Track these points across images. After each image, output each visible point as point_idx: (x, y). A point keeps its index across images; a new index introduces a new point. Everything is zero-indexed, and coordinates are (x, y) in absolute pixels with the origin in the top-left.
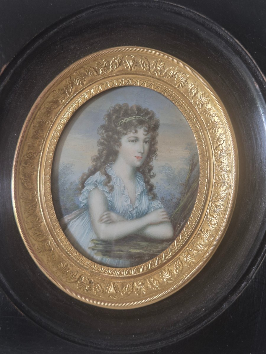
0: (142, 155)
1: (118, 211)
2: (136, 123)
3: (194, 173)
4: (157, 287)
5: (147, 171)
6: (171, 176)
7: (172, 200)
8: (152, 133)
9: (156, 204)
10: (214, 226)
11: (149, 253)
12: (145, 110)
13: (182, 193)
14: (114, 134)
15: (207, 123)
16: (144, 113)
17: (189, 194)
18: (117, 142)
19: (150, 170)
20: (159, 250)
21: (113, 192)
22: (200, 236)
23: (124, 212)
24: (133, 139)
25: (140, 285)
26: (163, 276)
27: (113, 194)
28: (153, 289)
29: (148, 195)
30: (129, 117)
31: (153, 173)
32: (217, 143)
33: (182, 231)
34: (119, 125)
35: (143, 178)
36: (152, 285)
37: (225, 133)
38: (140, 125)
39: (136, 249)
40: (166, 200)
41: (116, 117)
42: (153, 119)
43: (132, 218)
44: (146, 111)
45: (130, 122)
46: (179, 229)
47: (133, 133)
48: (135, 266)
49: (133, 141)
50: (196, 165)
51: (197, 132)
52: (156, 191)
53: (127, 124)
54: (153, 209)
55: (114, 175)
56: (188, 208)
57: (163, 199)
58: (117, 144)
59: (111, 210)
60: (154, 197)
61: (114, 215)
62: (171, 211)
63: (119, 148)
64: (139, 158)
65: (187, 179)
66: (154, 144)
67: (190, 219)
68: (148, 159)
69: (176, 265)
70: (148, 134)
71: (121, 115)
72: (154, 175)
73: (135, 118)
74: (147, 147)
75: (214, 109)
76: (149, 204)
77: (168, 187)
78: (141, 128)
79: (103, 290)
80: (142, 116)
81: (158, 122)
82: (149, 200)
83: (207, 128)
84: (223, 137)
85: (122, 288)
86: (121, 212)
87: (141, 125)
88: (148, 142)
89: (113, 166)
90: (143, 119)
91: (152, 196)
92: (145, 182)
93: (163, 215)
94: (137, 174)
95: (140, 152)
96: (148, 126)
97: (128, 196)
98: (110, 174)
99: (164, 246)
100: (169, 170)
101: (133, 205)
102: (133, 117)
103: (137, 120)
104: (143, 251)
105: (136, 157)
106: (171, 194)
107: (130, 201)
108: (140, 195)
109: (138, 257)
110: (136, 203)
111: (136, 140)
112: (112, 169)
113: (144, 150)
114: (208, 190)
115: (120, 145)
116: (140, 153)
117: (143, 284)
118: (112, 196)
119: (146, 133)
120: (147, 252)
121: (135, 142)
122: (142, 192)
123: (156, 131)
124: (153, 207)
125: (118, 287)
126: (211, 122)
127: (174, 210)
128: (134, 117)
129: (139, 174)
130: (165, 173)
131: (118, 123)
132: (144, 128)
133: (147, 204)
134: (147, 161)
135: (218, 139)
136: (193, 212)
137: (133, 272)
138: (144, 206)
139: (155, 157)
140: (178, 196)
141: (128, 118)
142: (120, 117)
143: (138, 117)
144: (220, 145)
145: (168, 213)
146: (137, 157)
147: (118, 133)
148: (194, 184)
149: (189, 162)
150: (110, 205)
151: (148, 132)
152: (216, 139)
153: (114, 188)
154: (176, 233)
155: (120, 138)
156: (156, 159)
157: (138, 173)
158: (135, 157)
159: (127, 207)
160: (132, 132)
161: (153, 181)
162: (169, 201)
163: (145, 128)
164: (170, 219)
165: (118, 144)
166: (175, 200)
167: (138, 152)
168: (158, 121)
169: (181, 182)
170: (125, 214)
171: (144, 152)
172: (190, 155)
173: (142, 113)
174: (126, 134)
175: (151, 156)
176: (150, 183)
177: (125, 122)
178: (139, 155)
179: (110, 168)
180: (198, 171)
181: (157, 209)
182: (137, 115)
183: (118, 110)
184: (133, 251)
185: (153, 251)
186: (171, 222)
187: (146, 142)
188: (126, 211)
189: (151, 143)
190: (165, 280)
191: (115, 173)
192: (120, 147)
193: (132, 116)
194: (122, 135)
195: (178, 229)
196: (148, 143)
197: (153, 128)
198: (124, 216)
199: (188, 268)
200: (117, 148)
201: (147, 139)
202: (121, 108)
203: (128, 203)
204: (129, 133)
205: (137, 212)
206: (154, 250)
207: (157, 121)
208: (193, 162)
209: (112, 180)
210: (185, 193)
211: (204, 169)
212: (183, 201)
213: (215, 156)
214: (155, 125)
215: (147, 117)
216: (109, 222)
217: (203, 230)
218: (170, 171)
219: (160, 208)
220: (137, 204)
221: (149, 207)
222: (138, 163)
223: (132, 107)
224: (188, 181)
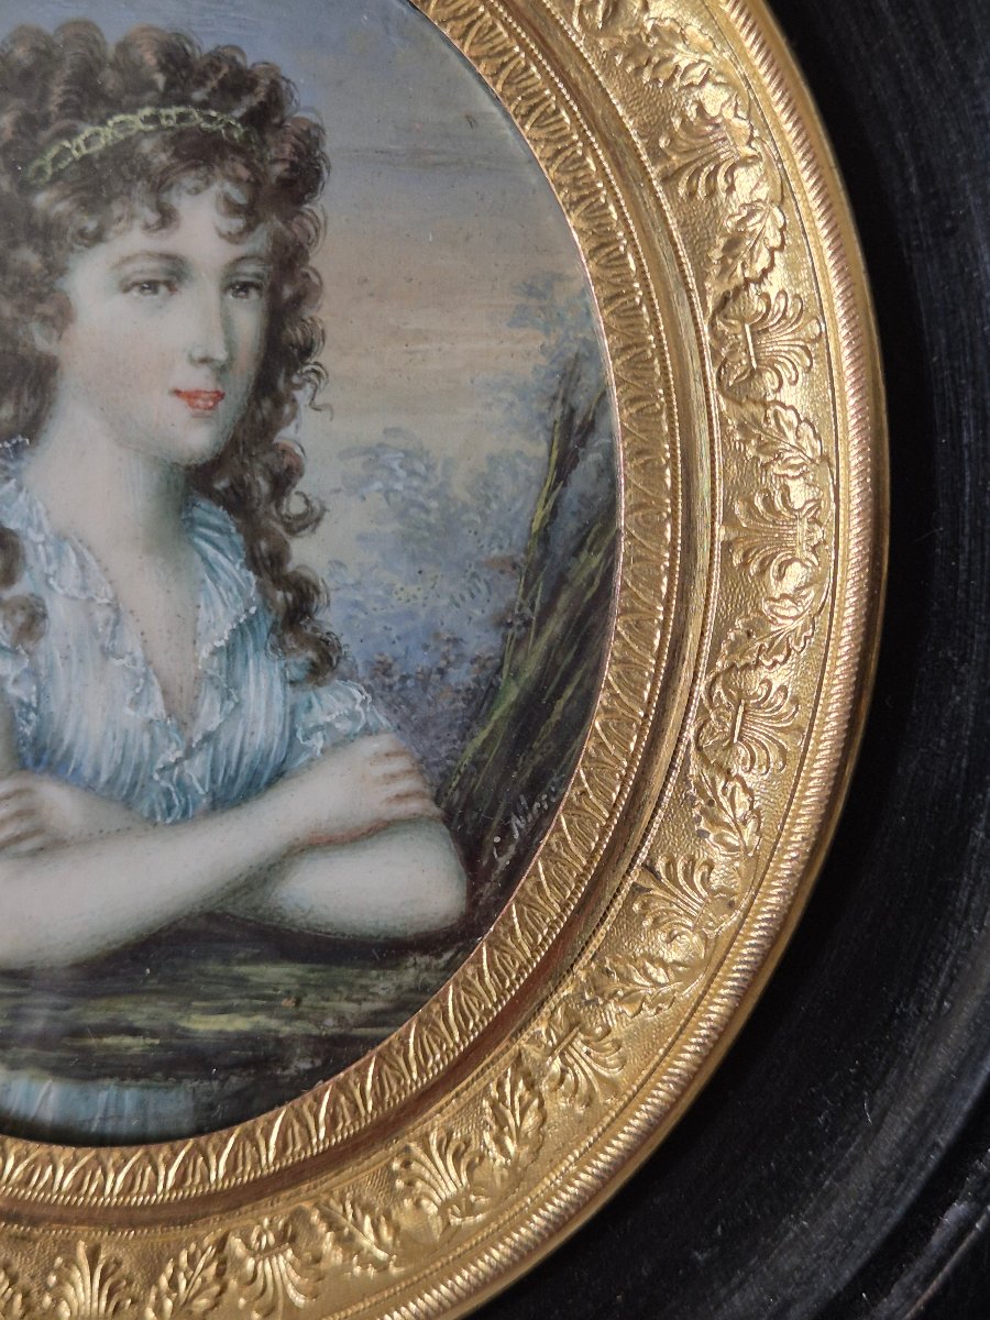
0: (218, 379)
1: (87, 772)
2: (163, 157)
3: (582, 478)
4: (381, 1255)
5: (265, 487)
6: (427, 511)
7: (442, 672)
8: (279, 224)
9: (337, 704)
10: (732, 839)
11: (315, 1032)
12: (215, 60)
13: (510, 625)
14: (14, 245)
15: (650, 132)
16: (213, 83)
17: (554, 626)
18: (39, 298)
19: (283, 481)
20: (379, 1005)
21: (43, 644)
22: (645, 906)
23: (126, 777)
24: (148, 268)
25: (268, 1252)
26: (419, 1184)
27: (41, 660)
28: (358, 1270)
29: (280, 647)
30: (110, 116)
31: (307, 502)
32: (725, 269)
33: (525, 883)
34: (48, 178)
35: (239, 539)
36: (346, 1242)
37: (783, 197)
38: (193, 173)
39: (225, 1011)
40: (404, 679)
41: (17, 123)
42: (276, 120)
43: (185, 812)
44: (225, 70)
45: (122, 155)
46: (504, 861)
47: (147, 227)
48: (229, 1123)
49: (152, 286)
50: (589, 427)
51: (584, 196)
52: (330, 618)
53: (97, 166)
54: (318, 742)
55: (40, 528)
56: (555, 717)
57: (385, 669)
58: (40, 308)
59: (38, 762)
60: (324, 663)
61: (60, 802)
62: (443, 750)
63: (60, 337)
64: (200, 402)
65: (536, 526)
66: (298, 300)
67: (571, 793)
68: (267, 404)
69: (494, 1106)
70: (249, 228)
71: (53, 108)
72: (309, 511)
73: (154, 119)
74: (248, 319)
75: (694, 28)
76: (293, 712)
77: (412, 589)
78: (197, 191)
79: (26, 1295)
80: (204, 105)
81: (317, 142)
82: (292, 683)
83: (654, 172)
84: (768, 227)
85: (153, 1280)
86: (104, 777)
87: (196, 167)
88: (258, 287)
89: (23, 464)
90: (204, 125)
91: (311, 654)
92: (254, 562)
93: (393, 777)
94: (197, 513)
95: (205, 361)
96: (244, 173)
97: (148, 663)
98: (12, 525)
99: (408, 977)
100: (412, 473)
101: (182, 726)
102: (134, 112)
103: (169, 133)
104: (274, 1024)
105: (177, 393)
106: (437, 636)
107: (158, 697)
108: (230, 650)
109: (244, 1065)
110: (204, 709)
111: (172, 273)
112: (20, 488)
113: (230, 344)
114: (684, 596)
115: (62, 317)
116: (205, 370)
117: (286, 1238)
118: (33, 673)
119: (238, 223)
120: (300, 1027)
121: (163, 289)
122: (242, 631)
123: (307, 206)
124: (318, 728)
125: (125, 1268)
126: (677, 123)
127: (463, 738)
128: (147, 111)
129: (211, 513)
130: (387, 492)
131: (38, 163)
132: (222, 187)
133: (278, 708)
134: (259, 417)
135: (733, 244)
136: (590, 745)
137: (219, 1168)
138: (260, 730)
139: (309, 388)
140: (482, 642)
141: (103, 123)
142: (46, 123)
143: (174, 111)
144: (747, 282)
145: (422, 766)
146: (190, 396)
147: (45, 234)
148: (584, 556)
149: (544, 408)
150: (28, 731)
151: (250, 213)
152: (721, 242)
153: (44, 616)
154: (487, 890)
155: (56, 270)
156: (319, 400)
157: (204, 503)
158: (175, 399)
159: (146, 737)
160: (138, 223)
161: (305, 554)
162: (424, 682)
163: (228, 187)
164: (437, 801)
165: (48, 309)
166: (462, 676)
167: (192, 360)
168: (314, 133)
169: (496, 552)
170: (134, 785)
171: (231, 359)
172: (543, 361)
173: (200, 84)
174: (98, 237)
175: (281, 384)
176: (290, 567)
177: (85, 158)
178: (200, 379)
179: (8, 479)
180: (607, 469)
181: (347, 740)
182: (166, 99)
183: (27, 75)
184: (205, 1025)
185: (341, 1018)
186: (448, 819)
187: (245, 287)
188: (137, 768)
189: (274, 291)
190: (432, 1209)
191: (48, 513)
192: (65, 334)
193: (132, 109)
194: (72, 249)
195: (493, 863)
196: (253, 294)
197: (285, 184)
198: (128, 803)
199: (581, 1120)
200: (40, 340)
201: (250, 269)
202: (47, 54)
203: (151, 715)
204: (119, 233)
205: (214, 770)
206: (349, 1008)
207: (308, 133)
208: (573, 411)
209: (31, 560)
210: (527, 623)
211: (642, 451)
212: (515, 674)
213: (722, 365)
214: (294, 167)
215: (238, 113)
216: (27, 846)
217: (660, 865)
218: (416, 483)
219: (368, 731)
220: (210, 715)
221: (293, 732)
222: (198, 439)
223: (123, 47)
224: (544, 537)
